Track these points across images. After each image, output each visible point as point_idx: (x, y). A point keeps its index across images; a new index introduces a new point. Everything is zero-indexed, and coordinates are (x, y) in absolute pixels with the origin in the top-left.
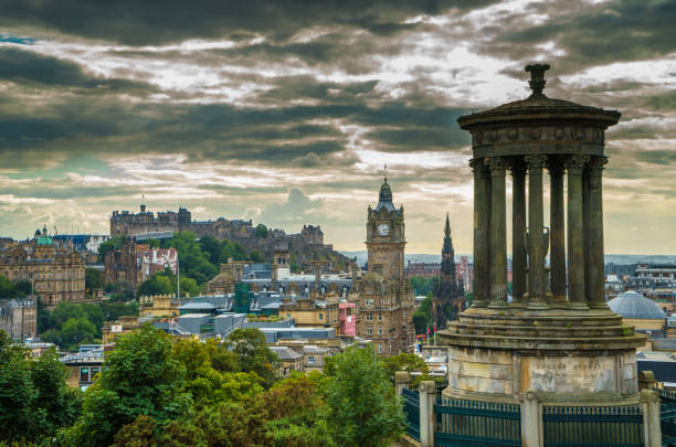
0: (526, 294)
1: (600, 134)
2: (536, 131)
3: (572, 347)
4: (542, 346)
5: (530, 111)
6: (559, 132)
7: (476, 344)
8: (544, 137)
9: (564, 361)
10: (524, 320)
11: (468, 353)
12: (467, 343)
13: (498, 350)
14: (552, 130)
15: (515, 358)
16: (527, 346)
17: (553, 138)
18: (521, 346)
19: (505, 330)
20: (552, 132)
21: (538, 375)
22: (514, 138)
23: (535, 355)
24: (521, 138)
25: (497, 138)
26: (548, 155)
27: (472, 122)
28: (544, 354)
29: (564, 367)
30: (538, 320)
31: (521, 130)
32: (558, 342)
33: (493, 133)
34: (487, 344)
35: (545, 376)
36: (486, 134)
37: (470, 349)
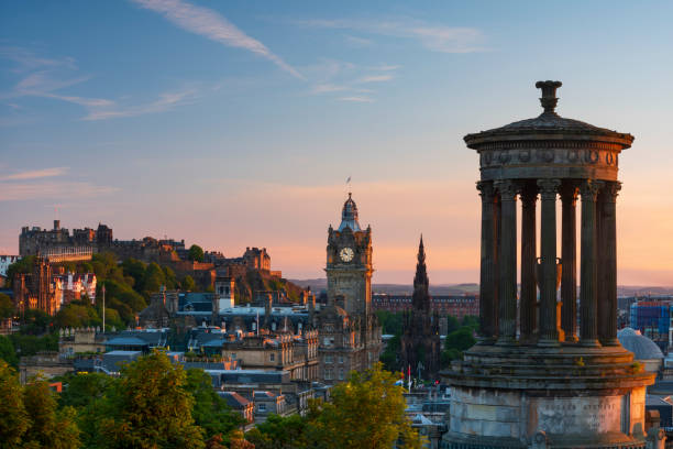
0: (536, 331)
1: (614, 158)
2: (549, 153)
3: (583, 386)
4: (552, 386)
5: (542, 131)
6: (573, 154)
7: (482, 384)
8: (557, 160)
9: (575, 401)
10: (533, 358)
11: (473, 394)
12: (472, 383)
13: (506, 390)
14: (565, 152)
15: (523, 399)
16: (537, 386)
17: (566, 162)
18: (531, 386)
19: (514, 368)
20: (566, 154)
21: (548, 417)
22: (526, 160)
23: (544, 395)
24: (534, 160)
25: (508, 159)
26: (562, 179)
27: (481, 140)
28: (554, 394)
29: (574, 408)
30: (549, 358)
31: (534, 151)
32: (568, 381)
33: (504, 154)
34: (493, 385)
35: (554, 417)
36: (496, 154)
37: (476, 390)
